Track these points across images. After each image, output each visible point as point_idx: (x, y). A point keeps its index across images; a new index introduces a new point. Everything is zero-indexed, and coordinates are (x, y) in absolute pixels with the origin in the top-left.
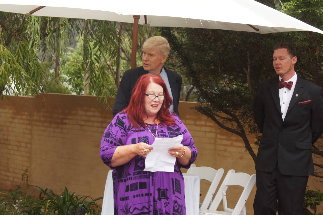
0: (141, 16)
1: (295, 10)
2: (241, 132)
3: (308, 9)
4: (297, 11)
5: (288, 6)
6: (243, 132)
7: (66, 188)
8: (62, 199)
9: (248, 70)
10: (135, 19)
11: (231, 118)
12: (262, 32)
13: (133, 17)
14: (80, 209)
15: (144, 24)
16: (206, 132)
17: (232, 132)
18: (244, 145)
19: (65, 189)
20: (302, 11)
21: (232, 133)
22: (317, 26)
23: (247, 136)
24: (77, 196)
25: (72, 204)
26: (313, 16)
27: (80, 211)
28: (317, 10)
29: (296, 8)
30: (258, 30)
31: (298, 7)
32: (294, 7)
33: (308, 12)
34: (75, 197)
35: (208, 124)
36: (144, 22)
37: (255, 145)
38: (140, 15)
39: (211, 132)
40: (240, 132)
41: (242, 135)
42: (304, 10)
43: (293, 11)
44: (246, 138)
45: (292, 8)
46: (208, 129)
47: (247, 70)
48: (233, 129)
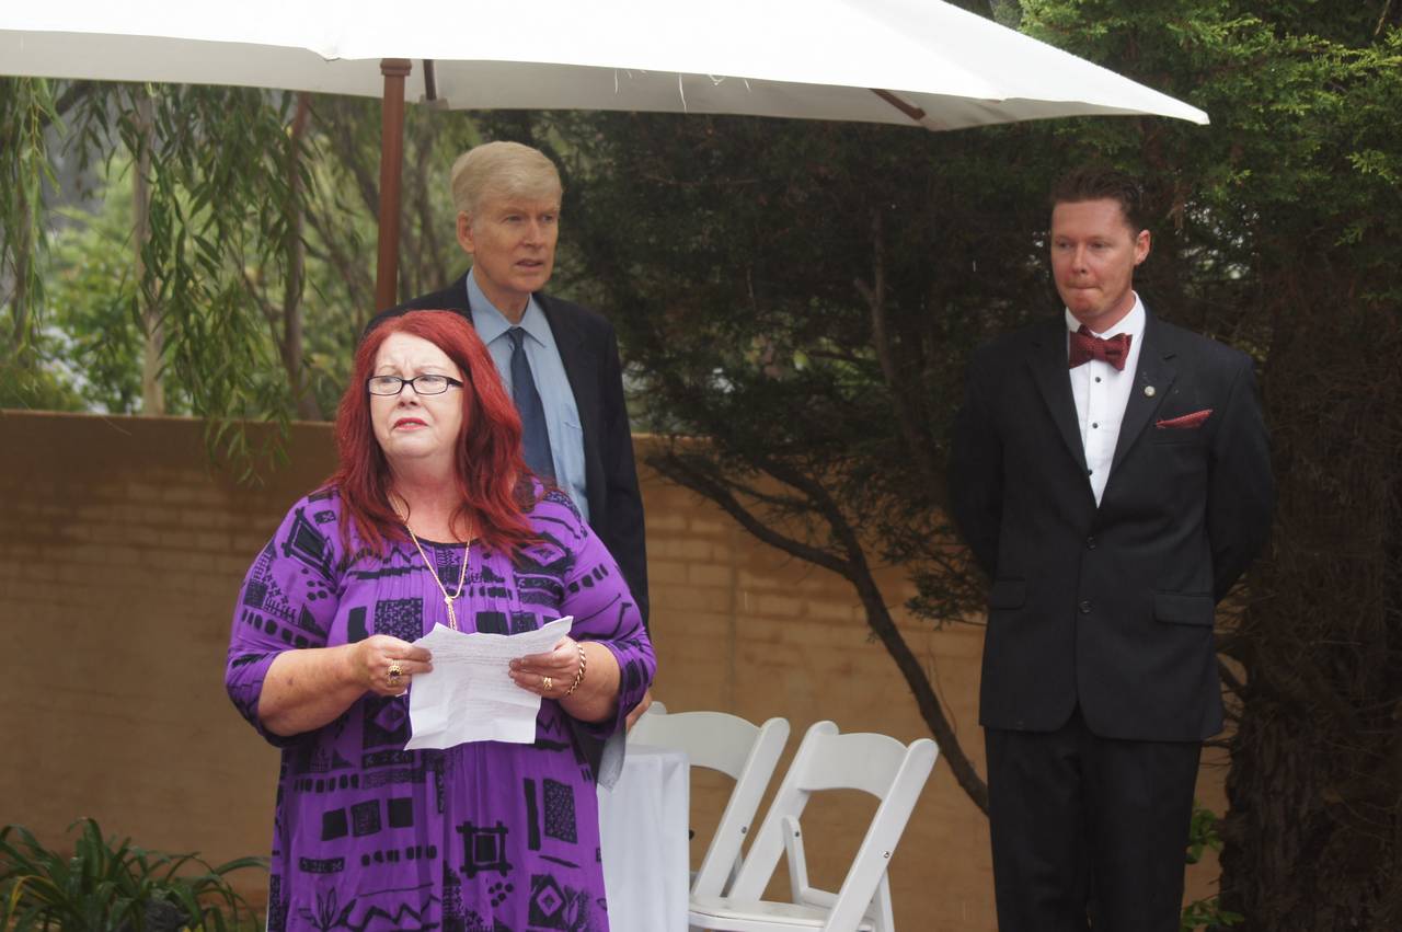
0: (413, 62)
1: (1079, 26)
2: (848, 559)
3: (1134, 18)
4: (1090, 28)
5: (1047, 9)
6: (857, 557)
7: (92, 822)
8: (79, 869)
9: (878, 289)
10: (387, 76)
11: (804, 497)
12: (937, 121)
13: (380, 70)
14: (160, 912)
15: (422, 97)
16: (688, 562)
17: (811, 559)
18: (862, 614)
19: (89, 824)
20: (1111, 29)
21: (810, 564)
22: (1174, 90)
23: (874, 575)
24: (143, 854)
25: (121, 890)
26: (1158, 47)
27: (157, 919)
28: (1173, 23)
29: (1081, 17)
30: (918, 114)
31: (1092, 12)
32: (1075, 14)
33: (1135, 31)
34: (132, 861)
35: (699, 526)
36: (423, 91)
37: (910, 614)
38: (408, 60)
39: (710, 561)
40: (842, 556)
41: (854, 569)
42: (1118, 23)
43: (1070, 29)
44: (871, 583)
45: (1067, 18)
46: (698, 549)
47: (872, 286)
48: (813, 544)
